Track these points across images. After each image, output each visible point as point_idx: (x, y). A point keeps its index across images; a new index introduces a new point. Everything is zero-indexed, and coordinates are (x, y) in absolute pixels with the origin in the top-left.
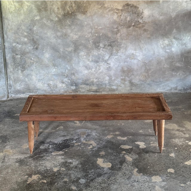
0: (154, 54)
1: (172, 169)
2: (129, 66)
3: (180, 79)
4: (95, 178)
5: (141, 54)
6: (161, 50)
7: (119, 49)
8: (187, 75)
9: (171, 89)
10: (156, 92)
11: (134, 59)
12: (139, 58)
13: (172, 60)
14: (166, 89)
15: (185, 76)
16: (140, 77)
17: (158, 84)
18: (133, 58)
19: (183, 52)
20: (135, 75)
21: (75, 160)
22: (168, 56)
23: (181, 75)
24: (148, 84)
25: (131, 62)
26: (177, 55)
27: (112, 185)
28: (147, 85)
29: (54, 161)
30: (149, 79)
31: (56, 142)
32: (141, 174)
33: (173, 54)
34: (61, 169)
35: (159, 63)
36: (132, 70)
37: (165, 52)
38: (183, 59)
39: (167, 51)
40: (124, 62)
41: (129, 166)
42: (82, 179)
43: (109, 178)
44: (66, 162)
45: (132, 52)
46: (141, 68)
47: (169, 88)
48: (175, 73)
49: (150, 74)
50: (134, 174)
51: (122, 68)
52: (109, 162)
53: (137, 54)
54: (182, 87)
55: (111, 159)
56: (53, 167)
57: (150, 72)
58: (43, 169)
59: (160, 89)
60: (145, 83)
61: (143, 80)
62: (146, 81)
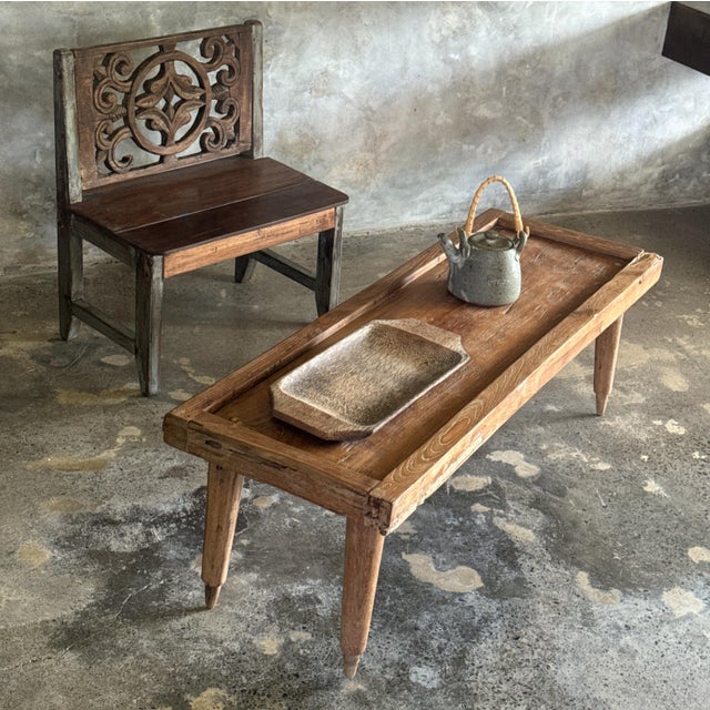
0: (405, 69)
1: (697, 548)
2: (306, 124)
4: (464, 651)
5: (358, 71)
6: (431, 55)
7: (270, 53)
8: (511, 153)
9: (451, 212)
10: (398, 225)
11: (328, 95)
12: (349, 91)
13: (466, 95)
14: (433, 213)
15: (504, 154)
16: (345, 171)
17: (408, 192)
18: (324, 91)
19: (507, 61)
20: (326, 163)
21: (319, 581)
22: (453, 77)
23: (490, 151)
24: (374, 197)
25: (316, 105)
26: (486, 75)
27: (553, 668)
28: (367, 203)
29: (230, 604)
30: (378, 175)
31: (167, 509)
32: (616, 592)
33: (472, 69)
34: (293, 639)
35: (419, 105)
36: (317, 141)
37: (444, 61)
38: (504, 89)
39: (452, 56)
40: (290, 110)
41: (547, 566)
42: (416, 668)
43: (517, 638)
44: (287, 598)
45: (325, 65)
46: (353, 131)
47: (446, 207)
48: (472, 147)
49: (383, 157)
50: (591, 597)
51: (280, 135)
52: (461, 564)
53: (341, 73)
54: (488, 200)
55: (457, 549)
56: (248, 636)
57: (383, 148)
58: (212, 656)
59: (412, 214)
60: (363, 192)
61: (356, 182)
62: (368, 185)
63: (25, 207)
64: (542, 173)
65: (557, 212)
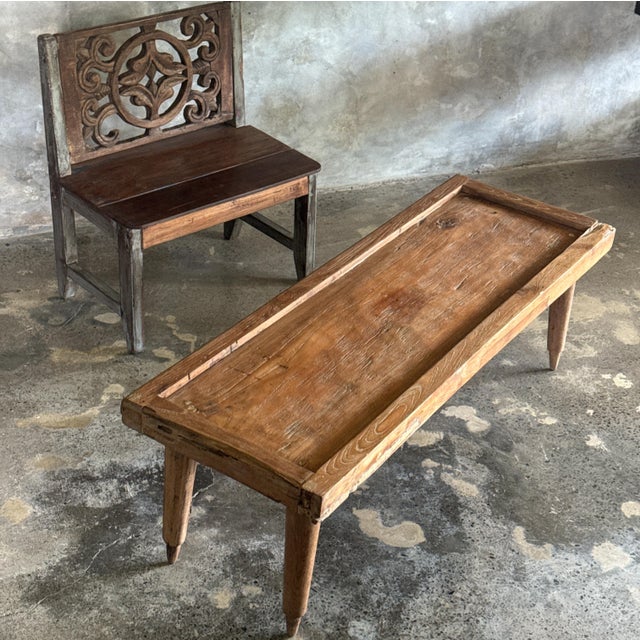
0: (383, 35)
1: (630, 502)
2: (290, 90)
3: (463, 127)
4: (401, 605)
5: (337, 38)
6: (409, 22)
7: (253, 24)
8: (487, 109)
9: (430, 166)
10: (381, 180)
11: (310, 62)
12: (330, 58)
13: (444, 58)
14: (414, 168)
15: (481, 111)
16: (328, 132)
17: (389, 149)
18: (305, 59)
19: (482, 23)
20: (310, 125)
21: (274, 536)
22: (429, 41)
23: (467, 109)
24: (356, 155)
25: (298, 72)
26: (461, 37)
27: (482, 622)
28: (350, 160)
29: (190, 559)
30: (360, 135)
31: (141, 465)
32: (548, 546)
33: (448, 33)
34: (245, 593)
35: (398, 68)
36: (301, 106)
37: (421, 26)
38: (480, 50)
39: (429, 21)
40: (274, 77)
41: (487, 521)
42: (355, 622)
43: (452, 593)
44: (242, 554)
45: (306, 33)
46: (335, 94)
47: (426, 162)
48: (450, 106)
49: (364, 117)
50: (525, 552)
51: (266, 100)
52: (407, 518)
53: (322, 41)
54: (467, 155)
55: (404, 504)
56: (204, 590)
57: (364, 109)
58: (169, 610)
59: (394, 170)
60: (346, 150)
61: (339, 142)
62: (350, 144)
63: (28, 173)
64: (518, 128)
65: (532, 163)
